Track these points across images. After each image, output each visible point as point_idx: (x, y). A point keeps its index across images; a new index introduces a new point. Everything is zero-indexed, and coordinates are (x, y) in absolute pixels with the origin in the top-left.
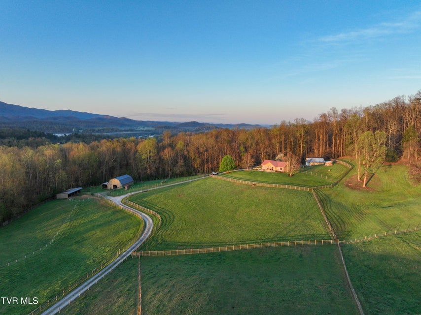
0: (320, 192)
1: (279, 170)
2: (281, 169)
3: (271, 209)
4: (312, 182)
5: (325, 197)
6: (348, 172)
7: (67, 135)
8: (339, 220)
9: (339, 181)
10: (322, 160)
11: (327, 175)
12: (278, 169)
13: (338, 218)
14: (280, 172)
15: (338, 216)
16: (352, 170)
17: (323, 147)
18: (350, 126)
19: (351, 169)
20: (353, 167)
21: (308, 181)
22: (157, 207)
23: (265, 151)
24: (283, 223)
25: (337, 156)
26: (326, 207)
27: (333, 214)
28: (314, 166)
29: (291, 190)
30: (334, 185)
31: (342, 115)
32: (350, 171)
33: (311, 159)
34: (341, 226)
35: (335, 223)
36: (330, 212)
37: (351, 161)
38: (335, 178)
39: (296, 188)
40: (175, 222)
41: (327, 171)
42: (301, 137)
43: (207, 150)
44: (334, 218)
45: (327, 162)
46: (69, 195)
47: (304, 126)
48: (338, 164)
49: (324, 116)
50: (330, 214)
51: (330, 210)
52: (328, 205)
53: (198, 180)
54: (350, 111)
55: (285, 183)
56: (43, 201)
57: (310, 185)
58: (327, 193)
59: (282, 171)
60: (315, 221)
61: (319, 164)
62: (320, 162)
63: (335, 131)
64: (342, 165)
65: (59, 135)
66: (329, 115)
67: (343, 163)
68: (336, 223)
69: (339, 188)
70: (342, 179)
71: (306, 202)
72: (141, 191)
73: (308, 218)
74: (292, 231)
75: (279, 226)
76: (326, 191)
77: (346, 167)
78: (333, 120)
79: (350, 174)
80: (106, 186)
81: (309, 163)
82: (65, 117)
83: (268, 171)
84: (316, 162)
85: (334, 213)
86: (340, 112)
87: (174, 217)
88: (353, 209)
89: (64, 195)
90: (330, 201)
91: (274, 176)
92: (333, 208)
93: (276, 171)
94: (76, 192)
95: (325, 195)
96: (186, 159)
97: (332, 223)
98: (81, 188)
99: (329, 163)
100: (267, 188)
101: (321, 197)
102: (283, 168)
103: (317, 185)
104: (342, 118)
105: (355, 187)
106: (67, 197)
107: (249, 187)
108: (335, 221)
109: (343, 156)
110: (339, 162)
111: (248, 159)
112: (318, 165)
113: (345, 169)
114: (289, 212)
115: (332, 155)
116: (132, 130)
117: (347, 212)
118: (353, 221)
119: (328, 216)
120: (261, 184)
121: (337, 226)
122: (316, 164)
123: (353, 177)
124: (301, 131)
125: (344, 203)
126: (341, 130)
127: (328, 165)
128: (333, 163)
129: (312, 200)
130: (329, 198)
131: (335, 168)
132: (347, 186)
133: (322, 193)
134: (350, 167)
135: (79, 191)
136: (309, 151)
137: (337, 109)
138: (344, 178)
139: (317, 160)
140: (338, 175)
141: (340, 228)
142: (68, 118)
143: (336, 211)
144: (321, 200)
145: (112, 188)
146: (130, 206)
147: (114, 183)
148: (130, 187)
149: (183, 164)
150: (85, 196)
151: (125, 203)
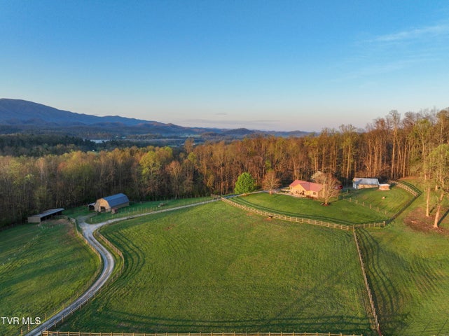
0: (366, 233)
1: (312, 195)
2: (314, 193)
3: (283, 261)
4: (356, 216)
5: (371, 242)
6: (412, 202)
7: (105, 141)
8: (390, 288)
9: (397, 216)
10: (375, 181)
11: (379, 205)
12: (311, 193)
13: (388, 283)
14: (313, 198)
15: (388, 280)
16: (418, 199)
17: (378, 163)
18: (417, 136)
19: (416, 198)
20: (420, 193)
21: (350, 213)
22: (131, 245)
23: (298, 167)
24: (296, 288)
25: (398, 176)
26: (371, 260)
27: (382, 276)
28: (364, 190)
29: (322, 227)
30: (388, 222)
31: (406, 121)
32: (414, 200)
33: (361, 180)
34: (391, 302)
35: (381, 292)
36: (376, 271)
37: (417, 185)
38: (390, 211)
39: (329, 225)
40: (140, 274)
41: (381, 199)
42: (348, 150)
43: (223, 165)
44: (381, 283)
45: (382, 185)
46: (43, 219)
47: (352, 135)
48: (398, 188)
49: (382, 122)
50: (375, 274)
51: (376, 267)
52: (375, 257)
53: (204, 204)
54: (418, 115)
55: (315, 217)
57: (353, 220)
58: (376, 234)
59: (316, 196)
60: (348, 288)
61: (371, 187)
62: (372, 184)
63: (396, 142)
64: (404, 191)
65: (97, 142)
66: (388, 120)
67: (405, 187)
68: (385, 293)
69: (396, 226)
70: (401, 212)
71: (340, 251)
72: (126, 218)
73: (338, 281)
74: (308, 306)
75: (289, 294)
76: (374, 231)
77: (409, 194)
78: (393, 127)
79: (414, 205)
80: (92, 208)
81: (357, 185)
82: (112, 124)
83: (298, 196)
84: (366, 184)
85: (383, 274)
86: (403, 117)
87: (144, 263)
88: (415, 265)
89: (36, 219)
90: (379, 249)
91: (303, 205)
92: (381, 263)
93: (308, 197)
94: (54, 214)
95: (372, 238)
96: (196, 175)
97: (377, 292)
98: (63, 209)
99: (384, 187)
100: (286, 224)
101: (365, 241)
102: (317, 193)
103: (362, 221)
104: (407, 125)
105: (421, 227)
106: (40, 221)
107: (263, 220)
108: (382, 288)
109: (406, 175)
110: (400, 185)
111: (270, 179)
112: (370, 189)
113: (407, 197)
114: (311, 266)
115: (390, 175)
116: (175, 137)
117: (404, 272)
118: (414, 291)
119: (372, 277)
120: (280, 217)
121: (384, 299)
122: (366, 187)
123: (419, 210)
124: (348, 142)
125: (401, 254)
126: (404, 140)
127: (383, 189)
128: (390, 187)
129: (351, 246)
130: (377, 244)
131: (393, 195)
132: (409, 224)
133: (367, 235)
134: (415, 194)
135: (59, 213)
136: (360, 168)
137: (399, 112)
138: (405, 212)
139: (369, 181)
140: (397, 205)
141: (389, 305)
143: (387, 270)
144: (365, 248)
145: (100, 211)
146: (100, 240)
147: (102, 205)
148: (117, 212)
149: (192, 182)
150: (61, 220)
151: (96, 236)
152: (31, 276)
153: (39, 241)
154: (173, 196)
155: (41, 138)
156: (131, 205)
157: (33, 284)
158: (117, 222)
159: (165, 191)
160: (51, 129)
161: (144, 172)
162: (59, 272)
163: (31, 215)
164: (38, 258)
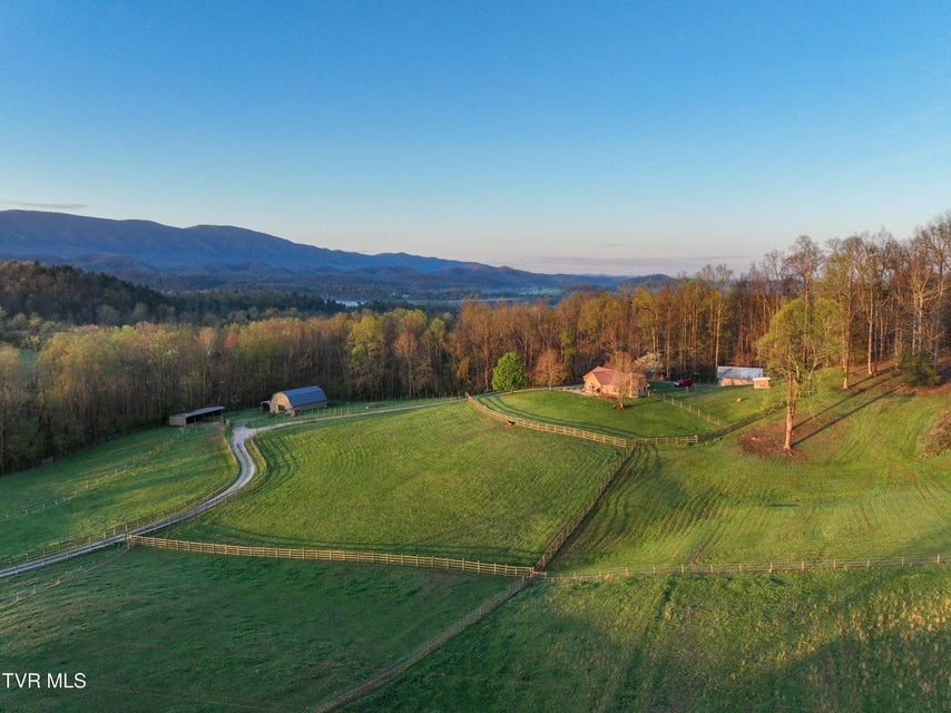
1: (611, 393)
4: (659, 426)
5: (651, 464)
8: (617, 524)
9: (736, 428)
10: (755, 373)
13: (620, 518)
15: (627, 514)
22: (287, 455)
24: (473, 515)
29: (582, 439)
30: (710, 438)
33: (729, 371)
34: (602, 539)
36: (617, 502)
38: (729, 421)
39: (594, 437)
40: (278, 489)
41: (734, 401)
45: (756, 380)
46: (190, 420)
51: (623, 498)
56: (142, 426)
60: (550, 520)
61: (745, 382)
69: (717, 445)
76: (671, 450)
80: (267, 407)
81: (720, 379)
82: (390, 269)
84: (737, 378)
85: (626, 506)
87: (292, 476)
89: (180, 419)
94: (207, 414)
95: (658, 459)
98: (222, 408)
99: (759, 382)
100: (528, 433)
105: (761, 447)
106: (184, 423)
107: (497, 427)
112: (740, 387)
117: (665, 507)
120: (525, 423)
122: (738, 382)
127: (757, 386)
131: (761, 396)
132: (744, 442)
133: (653, 455)
135: (217, 413)
140: (751, 413)
142: (396, 270)
145: (277, 411)
146: (250, 448)
147: (279, 403)
148: (297, 414)
149: (430, 369)
150: (215, 423)
151: (247, 442)
152: (141, 486)
153: (172, 448)
154: (404, 395)
155: (247, 298)
156: (331, 405)
157: (141, 494)
158: (287, 426)
159: (389, 386)
160: (276, 281)
161: (354, 351)
162: (179, 484)
163: (174, 414)
164: (162, 466)
